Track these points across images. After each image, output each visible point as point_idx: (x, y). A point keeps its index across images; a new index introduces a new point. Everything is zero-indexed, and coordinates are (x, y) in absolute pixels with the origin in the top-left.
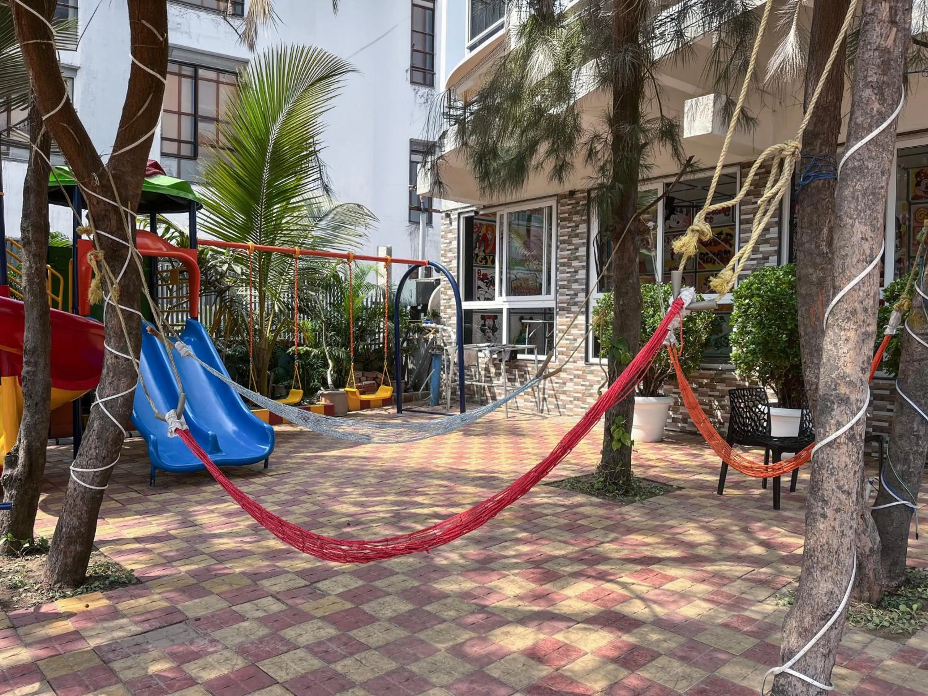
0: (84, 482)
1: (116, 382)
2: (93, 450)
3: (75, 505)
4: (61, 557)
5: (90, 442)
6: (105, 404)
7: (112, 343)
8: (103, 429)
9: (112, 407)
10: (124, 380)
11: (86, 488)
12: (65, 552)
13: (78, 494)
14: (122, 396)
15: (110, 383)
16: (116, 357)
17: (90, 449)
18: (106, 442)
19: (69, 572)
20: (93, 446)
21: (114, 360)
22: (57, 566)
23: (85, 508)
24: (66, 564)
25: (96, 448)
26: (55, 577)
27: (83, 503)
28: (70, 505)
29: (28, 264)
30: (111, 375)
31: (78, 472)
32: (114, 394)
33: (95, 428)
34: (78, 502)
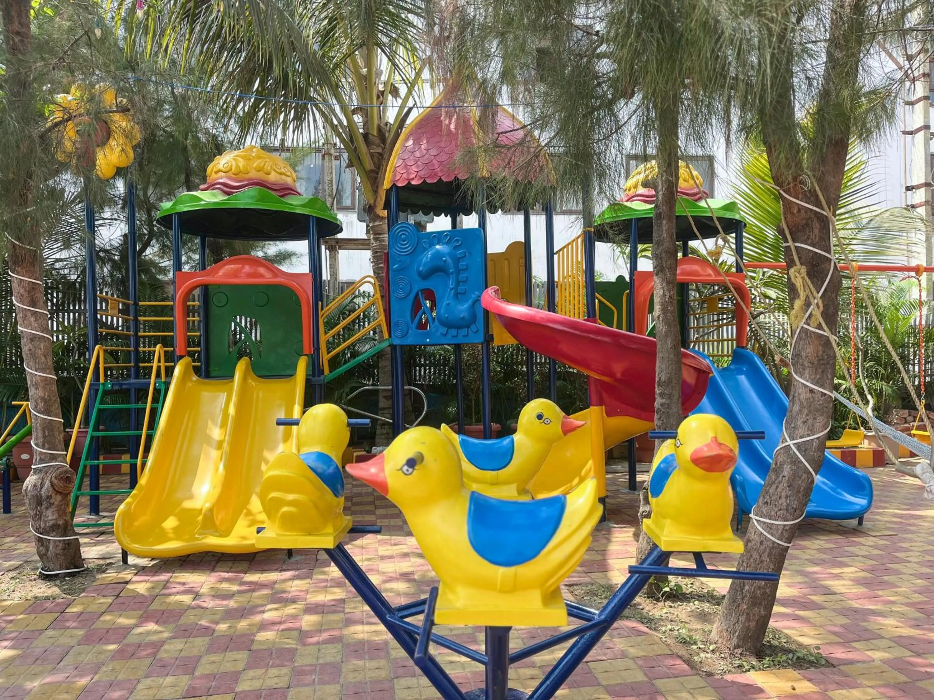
0: (772, 535)
1: (810, 421)
2: (783, 500)
3: (762, 562)
4: (743, 619)
5: (779, 490)
6: (798, 446)
7: (807, 375)
8: (795, 475)
9: (806, 450)
10: (820, 419)
11: (774, 542)
12: (748, 614)
13: (765, 549)
14: (818, 438)
15: (804, 422)
16: (812, 391)
17: (780, 497)
18: (799, 492)
19: (751, 637)
20: (784, 494)
21: (809, 395)
22: (739, 627)
23: (772, 567)
24: (748, 628)
25: (787, 497)
26: (735, 641)
27: (770, 560)
28: (755, 560)
29: (661, 292)
30: (806, 411)
31: (764, 523)
32: (809, 436)
33: (785, 474)
34: (765, 557)
